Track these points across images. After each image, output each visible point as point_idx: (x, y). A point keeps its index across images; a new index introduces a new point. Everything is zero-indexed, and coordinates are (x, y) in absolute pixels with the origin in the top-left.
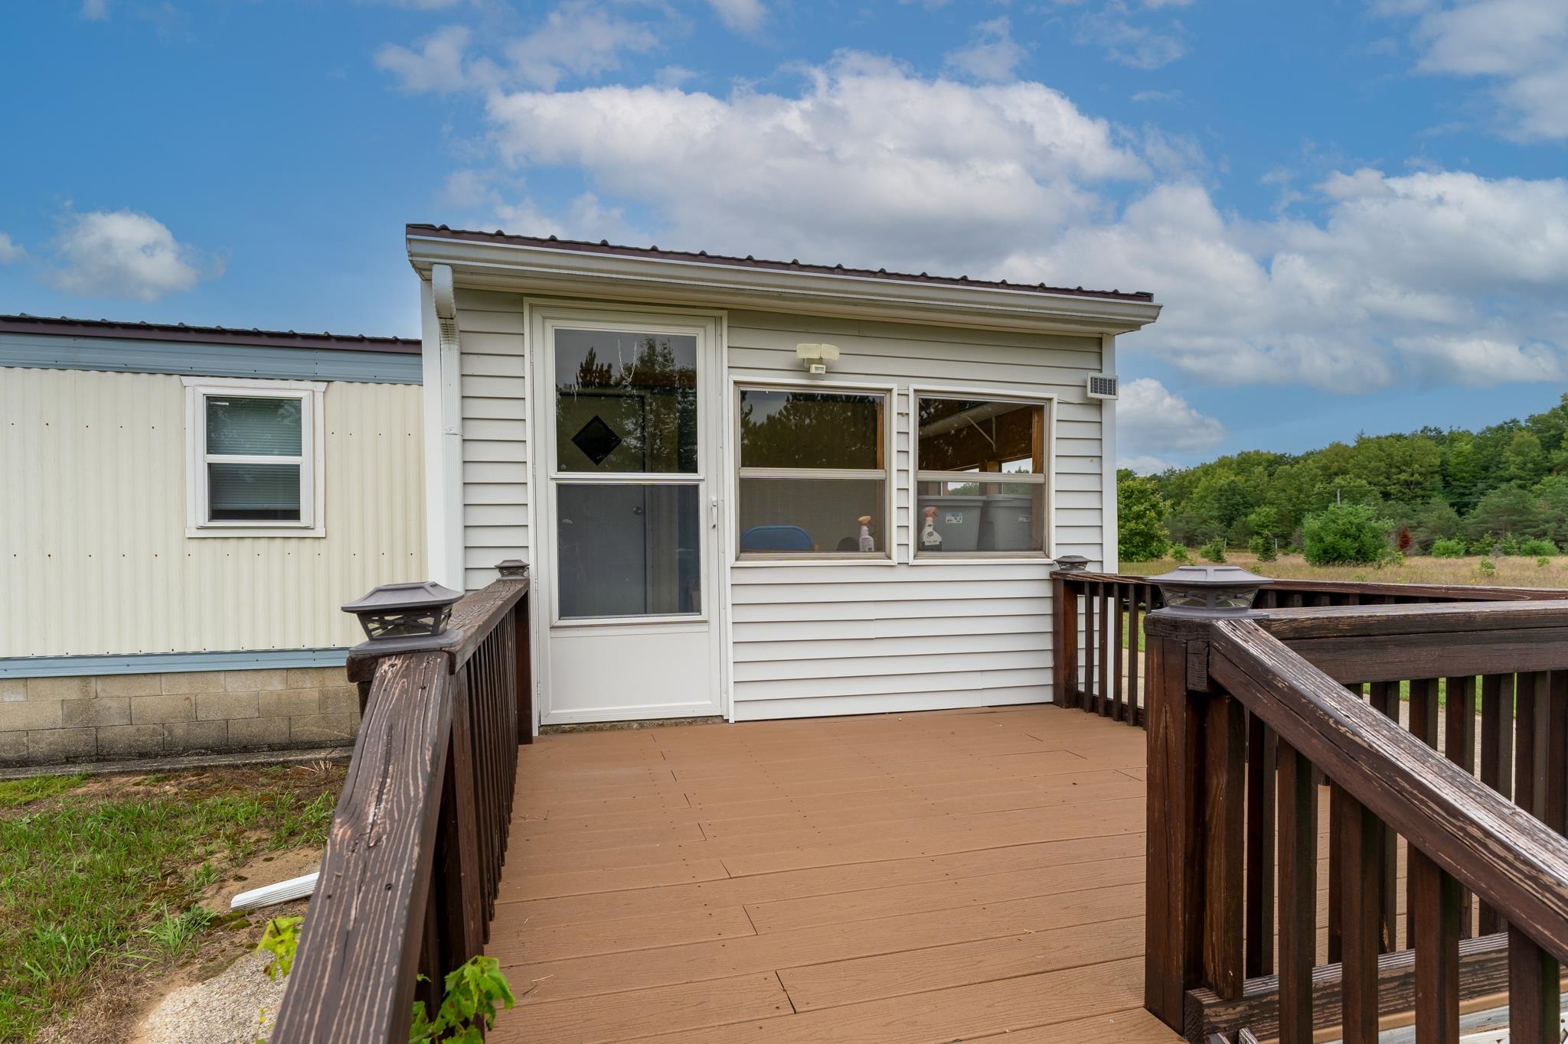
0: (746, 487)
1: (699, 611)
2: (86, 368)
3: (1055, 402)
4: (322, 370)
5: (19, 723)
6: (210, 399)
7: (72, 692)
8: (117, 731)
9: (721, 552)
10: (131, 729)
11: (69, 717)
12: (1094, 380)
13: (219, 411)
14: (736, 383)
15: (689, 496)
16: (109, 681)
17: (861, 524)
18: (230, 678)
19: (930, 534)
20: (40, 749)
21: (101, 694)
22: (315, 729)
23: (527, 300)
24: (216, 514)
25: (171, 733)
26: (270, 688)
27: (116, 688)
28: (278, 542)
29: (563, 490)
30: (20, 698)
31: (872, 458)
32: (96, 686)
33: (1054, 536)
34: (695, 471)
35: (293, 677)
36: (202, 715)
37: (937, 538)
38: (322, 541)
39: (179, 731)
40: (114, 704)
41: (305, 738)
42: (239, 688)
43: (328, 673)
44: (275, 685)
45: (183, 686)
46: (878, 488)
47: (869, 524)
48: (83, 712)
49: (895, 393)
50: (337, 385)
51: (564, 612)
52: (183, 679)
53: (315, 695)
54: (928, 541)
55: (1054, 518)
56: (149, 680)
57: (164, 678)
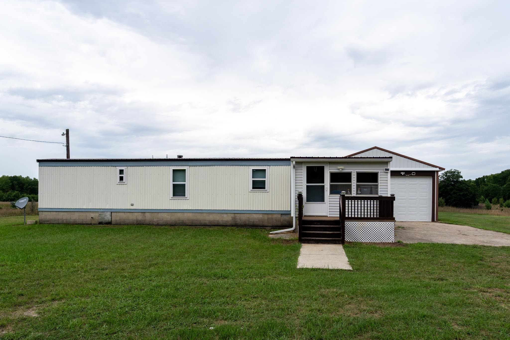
0: (331, 186)
1: (324, 201)
2: (236, 166)
3: (379, 172)
4: (269, 164)
5: (226, 220)
6: (253, 170)
7: (233, 215)
8: (239, 222)
9: (327, 194)
10: (240, 222)
11: (232, 219)
12: (386, 169)
13: (254, 171)
14: (330, 172)
15: (323, 187)
16: (238, 214)
17: (348, 190)
18: (254, 214)
19: (359, 192)
20: (228, 224)
21: (237, 216)
22: (267, 224)
23: (303, 163)
24: (253, 188)
25: (246, 223)
26: (260, 217)
27: (238, 215)
28: (262, 193)
29: (307, 186)
30: (226, 216)
31: (350, 181)
32: (236, 215)
33: (379, 192)
34: (324, 183)
35: (264, 215)
36: (250, 220)
37: (360, 192)
38: (268, 193)
39: (247, 223)
40: (238, 218)
41: (265, 225)
42: (255, 216)
43: (269, 214)
44: (261, 216)
45: (248, 216)
46: (351, 185)
47: (349, 190)
48: (234, 218)
49: (353, 172)
50: (271, 166)
51: (307, 201)
52: (248, 214)
53: (267, 218)
54: (358, 193)
55: (379, 190)
56: (243, 214)
57: (245, 214)
